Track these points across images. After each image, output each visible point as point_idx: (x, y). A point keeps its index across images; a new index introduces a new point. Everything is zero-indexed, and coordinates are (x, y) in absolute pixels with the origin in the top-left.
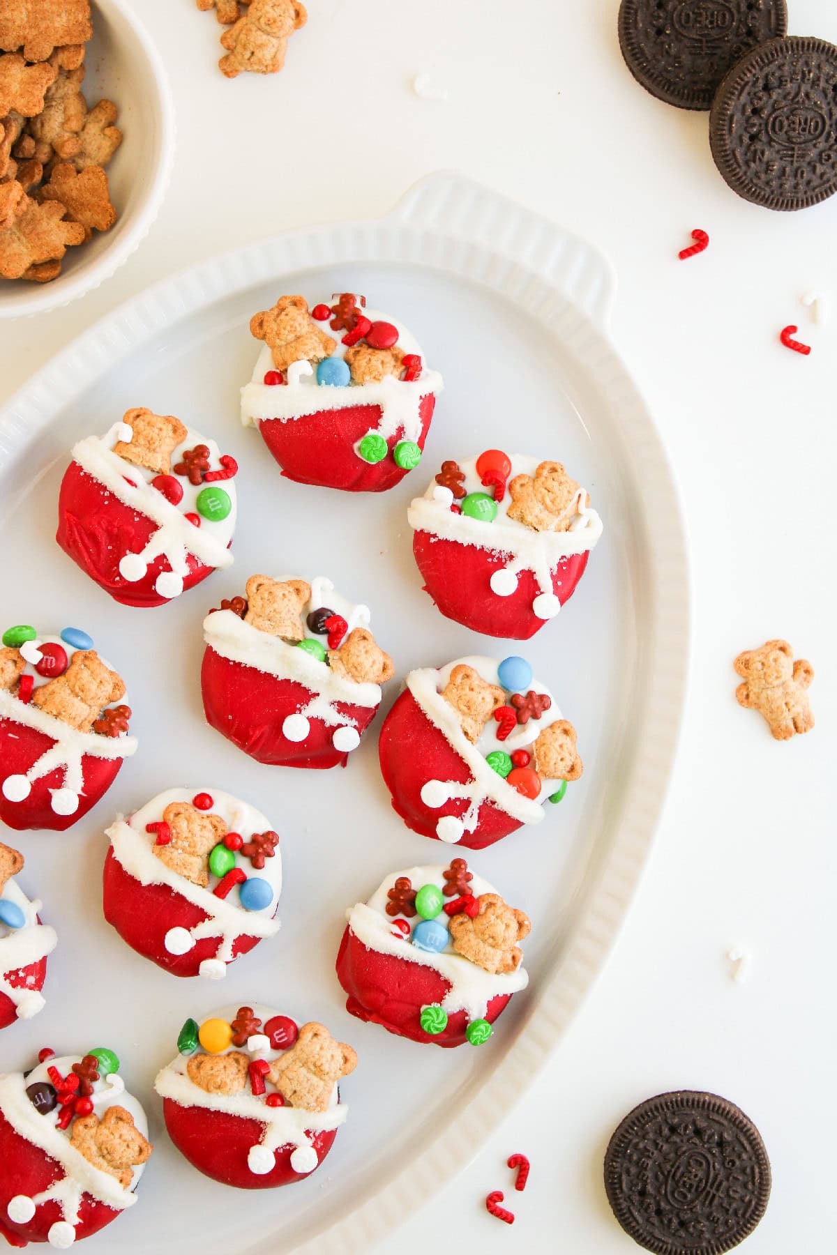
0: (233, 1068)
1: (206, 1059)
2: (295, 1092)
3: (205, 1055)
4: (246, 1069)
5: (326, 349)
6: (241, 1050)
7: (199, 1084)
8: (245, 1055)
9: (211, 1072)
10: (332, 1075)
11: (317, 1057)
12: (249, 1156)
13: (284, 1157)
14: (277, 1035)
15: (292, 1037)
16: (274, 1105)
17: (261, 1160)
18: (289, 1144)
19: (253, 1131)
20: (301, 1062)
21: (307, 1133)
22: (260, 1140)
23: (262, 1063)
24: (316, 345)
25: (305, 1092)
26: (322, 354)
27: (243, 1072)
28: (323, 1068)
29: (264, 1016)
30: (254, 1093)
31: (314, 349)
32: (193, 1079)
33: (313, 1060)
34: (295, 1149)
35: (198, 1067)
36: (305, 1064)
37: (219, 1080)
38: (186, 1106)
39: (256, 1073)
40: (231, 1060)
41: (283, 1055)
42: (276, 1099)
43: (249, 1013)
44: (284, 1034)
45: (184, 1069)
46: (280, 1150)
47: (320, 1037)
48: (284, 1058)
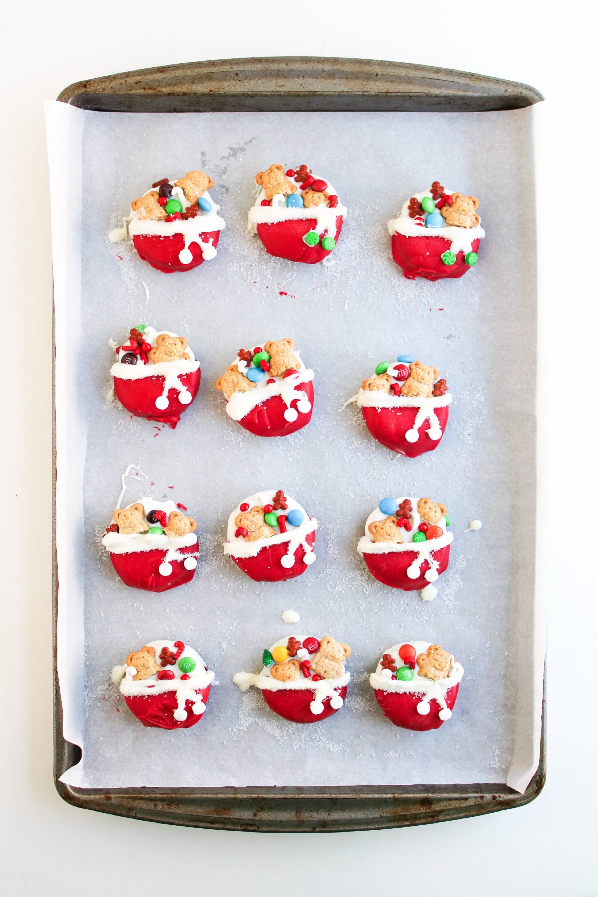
0: (293, 667)
2: (325, 672)
7: (278, 679)
9: (283, 672)
10: (341, 659)
11: (332, 652)
12: (311, 707)
13: (327, 703)
14: (310, 647)
15: (317, 646)
16: (317, 680)
17: (317, 708)
18: (328, 697)
19: (309, 695)
20: (324, 656)
21: (335, 690)
22: (314, 698)
23: (307, 662)
25: (330, 670)
28: (336, 657)
29: (301, 639)
30: (306, 677)
32: (275, 677)
33: (330, 654)
34: (331, 699)
35: (276, 671)
36: (327, 657)
37: (288, 674)
38: (274, 691)
39: (304, 667)
41: (316, 655)
42: (317, 677)
43: (294, 640)
44: (313, 646)
45: (269, 674)
46: (325, 701)
47: (330, 643)
48: (316, 657)
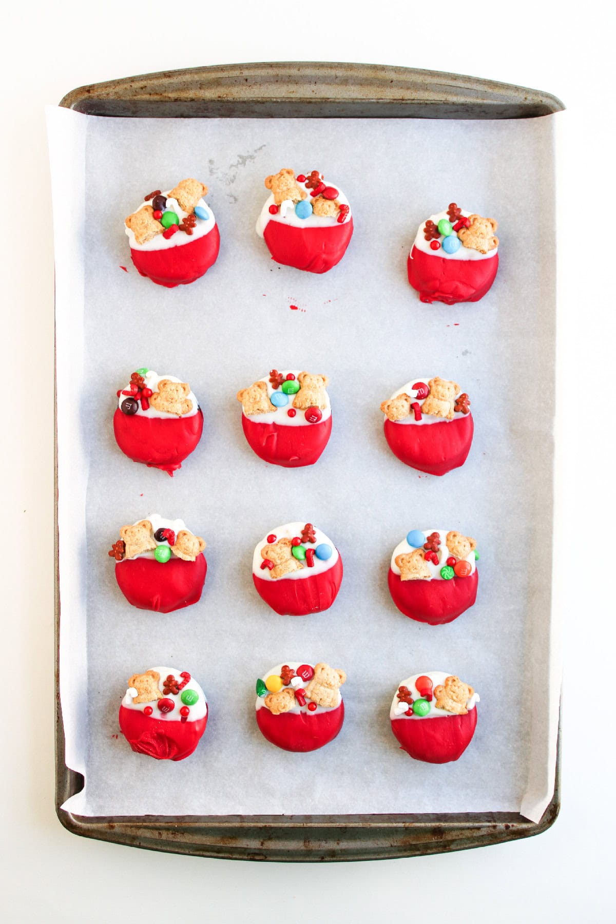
0: (287, 697)
1: (273, 696)
2: (320, 698)
3: (272, 694)
4: (294, 695)
6: (289, 686)
8: (291, 689)
9: (277, 701)
10: (336, 686)
11: (326, 679)
14: (304, 674)
15: (311, 673)
20: (319, 684)
23: (301, 690)
24: (297, 193)
25: (325, 698)
27: (293, 697)
29: (295, 667)
30: (301, 704)
31: (296, 195)
33: (325, 681)
36: (322, 685)
39: (299, 695)
40: (285, 693)
41: (310, 683)
43: (287, 668)
44: (307, 673)
47: (325, 670)
48: (311, 684)
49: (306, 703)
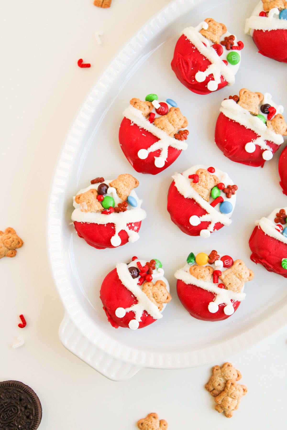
0: (207, 272)
1: (197, 267)
2: (230, 284)
3: (197, 266)
4: (212, 273)
5: (285, 6)
6: (211, 265)
7: (194, 276)
8: (212, 268)
9: (200, 272)
10: (245, 279)
11: (240, 272)
12: (209, 306)
13: (222, 308)
14: (226, 262)
15: (231, 264)
16: (221, 287)
17: (213, 308)
18: (224, 304)
19: (212, 296)
20: (234, 273)
21: (232, 300)
22: (213, 300)
23: (220, 272)
24: (282, 3)
25: (234, 284)
26: (283, 7)
27: (211, 273)
28: (242, 276)
29: (221, 254)
30: (214, 282)
31: (281, 5)
32: (191, 273)
33: (238, 272)
34: (226, 306)
35: (194, 270)
36: (235, 274)
37: (202, 275)
38: (187, 284)
39: (216, 275)
40: (207, 269)
42: (222, 286)
43: (216, 253)
44: (228, 262)
45: (188, 271)
46: (221, 306)
47: (242, 265)
48: (227, 271)
49: (217, 282)
